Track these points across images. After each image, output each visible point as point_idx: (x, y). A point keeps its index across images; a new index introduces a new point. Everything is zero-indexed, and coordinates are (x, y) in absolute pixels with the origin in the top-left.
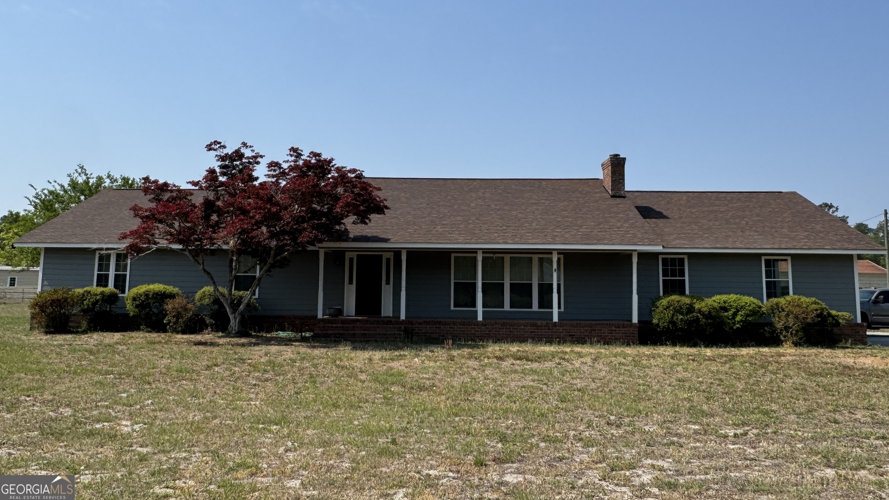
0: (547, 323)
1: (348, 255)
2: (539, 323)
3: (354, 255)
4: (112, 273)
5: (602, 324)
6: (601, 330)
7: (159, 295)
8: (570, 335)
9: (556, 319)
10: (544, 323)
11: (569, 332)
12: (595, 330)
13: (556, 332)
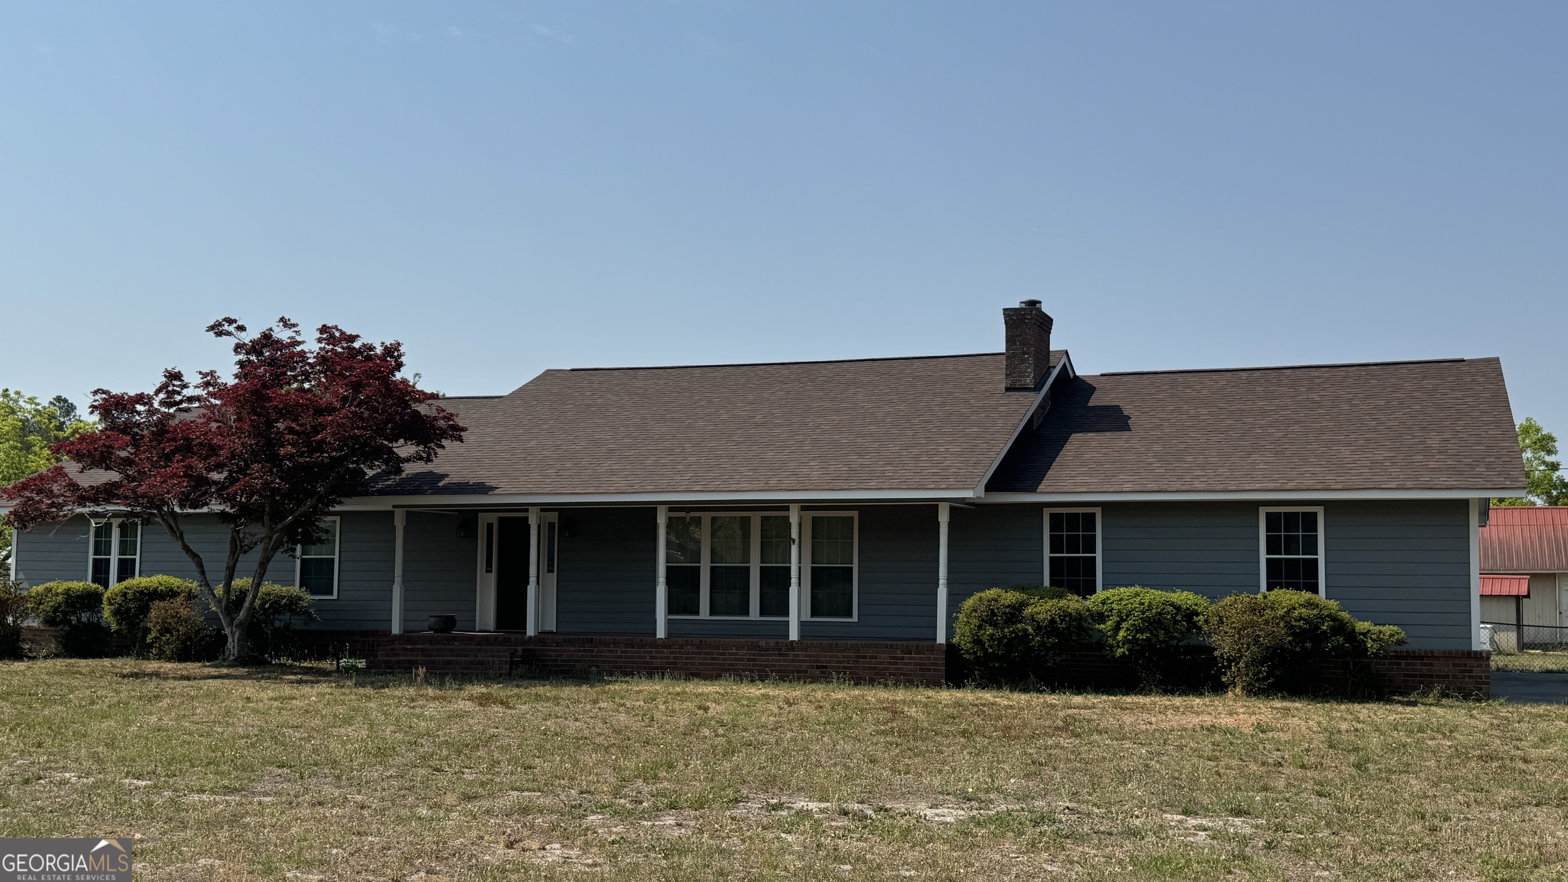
0: (777, 643)
1: (484, 519)
2: (763, 643)
3: (493, 518)
4: (114, 558)
5: (877, 646)
6: (876, 657)
7: (145, 595)
8: (818, 667)
9: (794, 635)
10: (772, 642)
11: (817, 661)
12: (865, 657)
13: (794, 661)
